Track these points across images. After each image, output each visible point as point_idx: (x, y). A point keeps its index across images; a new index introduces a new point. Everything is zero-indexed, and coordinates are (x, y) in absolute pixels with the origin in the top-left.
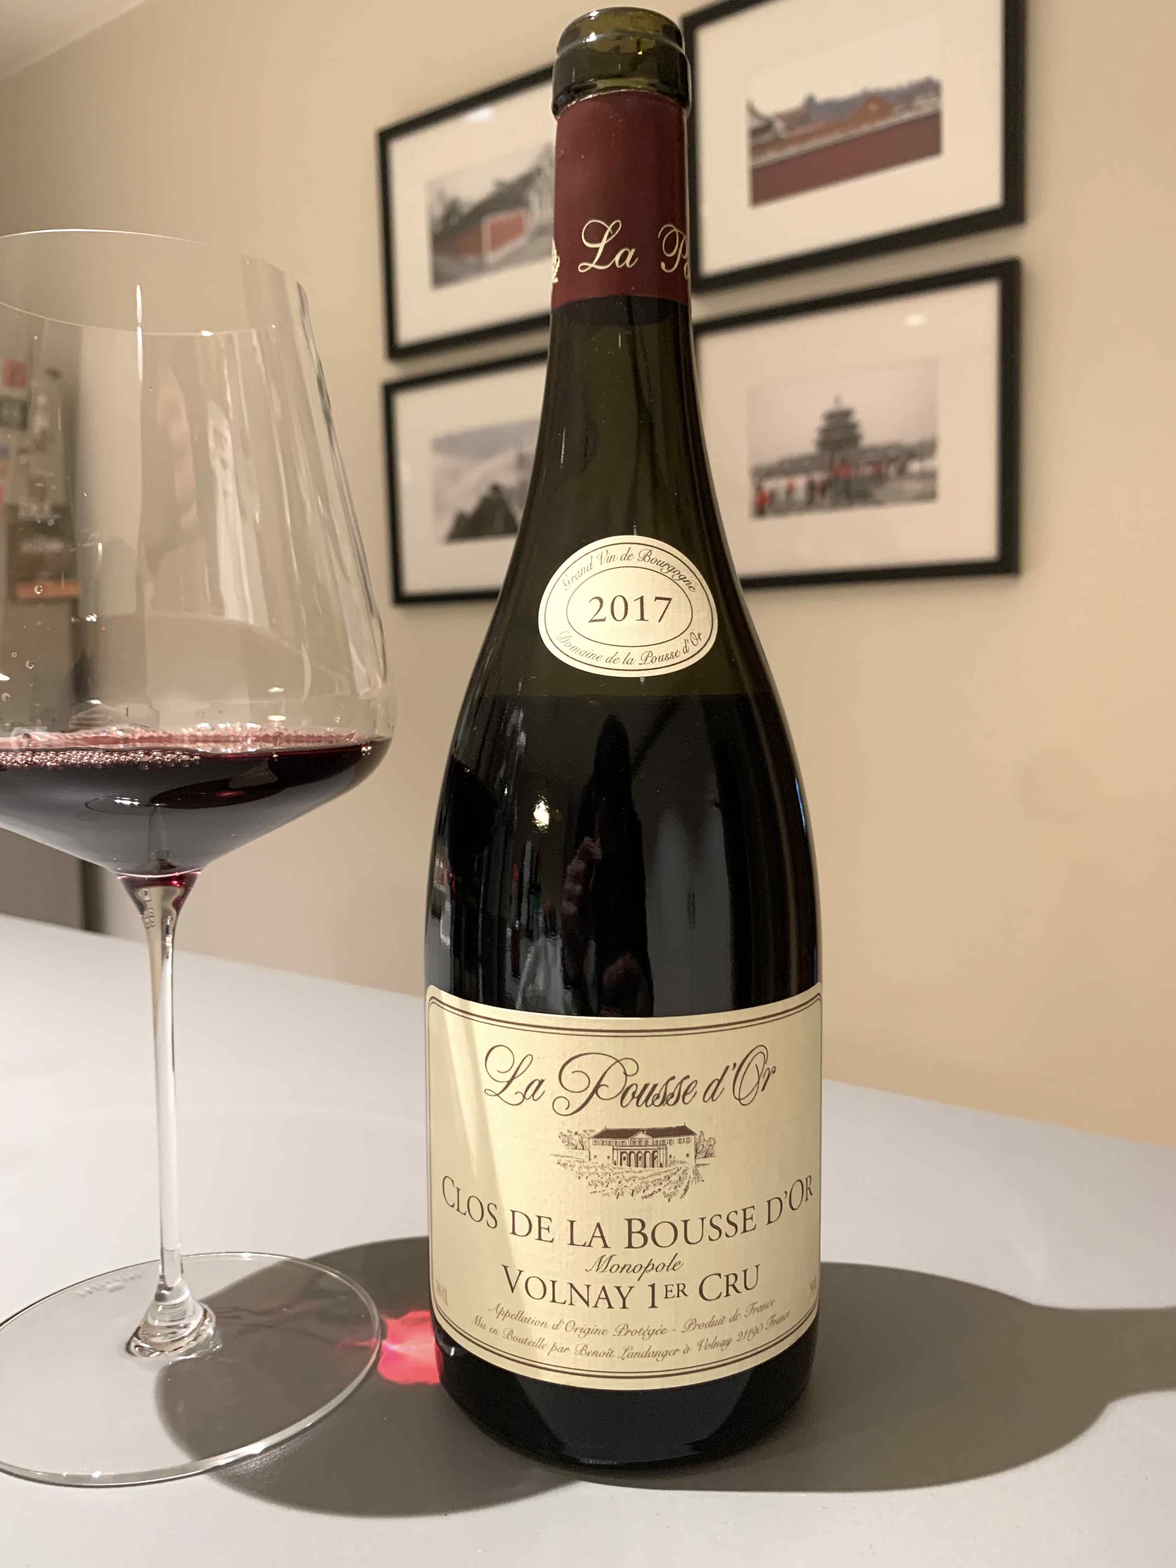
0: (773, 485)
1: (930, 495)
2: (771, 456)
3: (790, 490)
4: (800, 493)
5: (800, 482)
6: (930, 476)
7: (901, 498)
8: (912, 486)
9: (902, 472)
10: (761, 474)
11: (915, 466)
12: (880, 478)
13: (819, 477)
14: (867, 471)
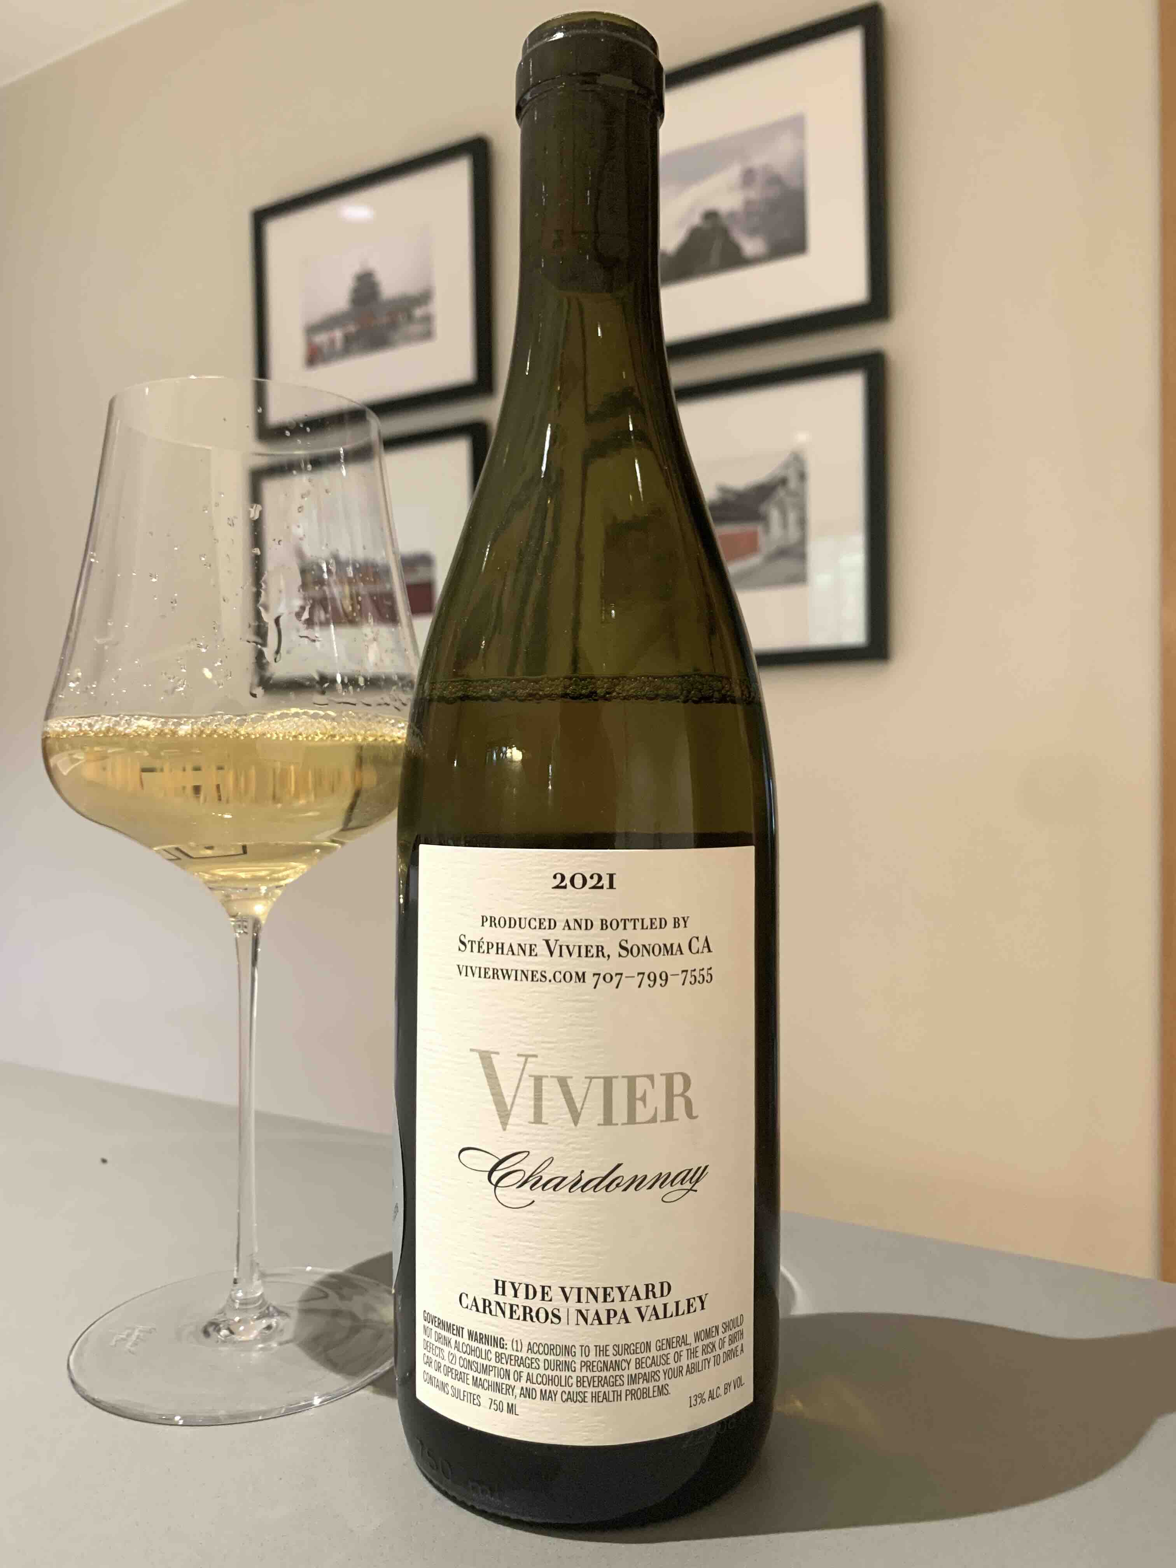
0: (321, 338)
1: (427, 335)
2: (319, 313)
3: (332, 342)
4: (339, 344)
5: (338, 334)
6: (428, 319)
7: (409, 339)
8: (415, 329)
9: (410, 318)
10: (312, 330)
11: (418, 312)
12: (393, 325)
13: (352, 328)
14: (384, 320)
